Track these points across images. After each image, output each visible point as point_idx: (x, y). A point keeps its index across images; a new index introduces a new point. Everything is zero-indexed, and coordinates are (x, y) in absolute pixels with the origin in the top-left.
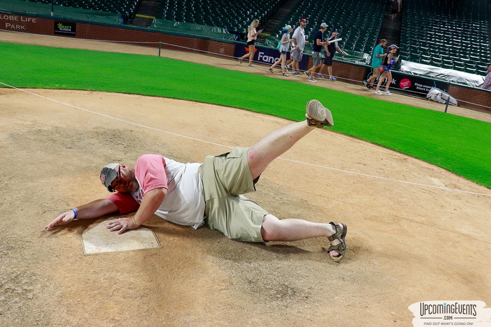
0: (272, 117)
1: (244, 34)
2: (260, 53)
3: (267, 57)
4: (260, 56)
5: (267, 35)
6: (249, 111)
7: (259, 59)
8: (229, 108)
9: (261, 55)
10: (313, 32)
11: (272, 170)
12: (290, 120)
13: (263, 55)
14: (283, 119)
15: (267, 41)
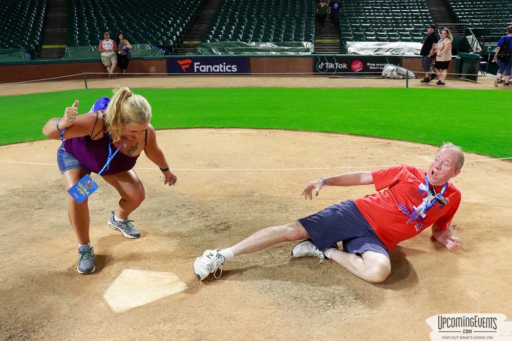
0: (238, 129)
1: (171, 46)
2: (195, 64)
3: (204, 67)
4: (196, 67)
5: (196, 42)
6: (212, 128)
7: (196, 71)
8: (189, 130)
9: (197, 65)
10: (245, 30)
12: (257, 129)
13: (199, 65)
15: (199, 49)
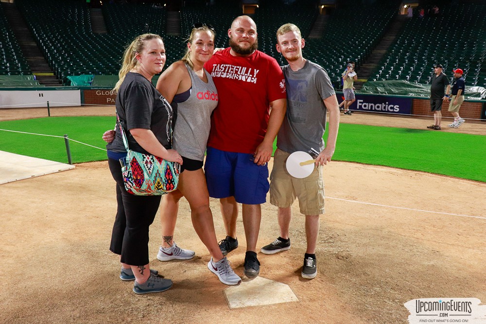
0: (385, 167)
1: (338, 82)
2: (359, 101)
3: (367, 104)
4: (359, 104)
5: (363, 80)
6: (360, 163)
7: (358, 108)
8: (337, 162)
9: (360, 102)
10: (414, 71)
11: (396, 222)
12: (404, 169)
13: (362, 103)
14: (397, 169)
15: (365, 87)
